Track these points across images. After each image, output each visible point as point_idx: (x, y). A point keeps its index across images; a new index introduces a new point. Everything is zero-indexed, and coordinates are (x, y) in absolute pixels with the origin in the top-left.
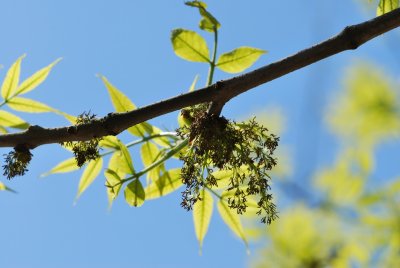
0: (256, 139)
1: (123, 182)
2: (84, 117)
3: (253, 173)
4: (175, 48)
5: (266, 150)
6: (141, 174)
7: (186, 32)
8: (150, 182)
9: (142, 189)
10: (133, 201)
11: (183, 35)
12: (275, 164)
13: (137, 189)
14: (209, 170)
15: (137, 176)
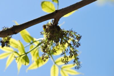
0: (73, 36)
1: (20, 56)
2: (4, 28)
3: (71, 49)
4: (42, 8)
5: (76, 40)
6: (28, 53)
7: (47, 2)
8: (33, 62)
9: (28, 59)
10: (24, 63)
11: (45, 3)
12: (80, 45)
13: (26, 59)
14: (53, 47)
15: (26, 54)
